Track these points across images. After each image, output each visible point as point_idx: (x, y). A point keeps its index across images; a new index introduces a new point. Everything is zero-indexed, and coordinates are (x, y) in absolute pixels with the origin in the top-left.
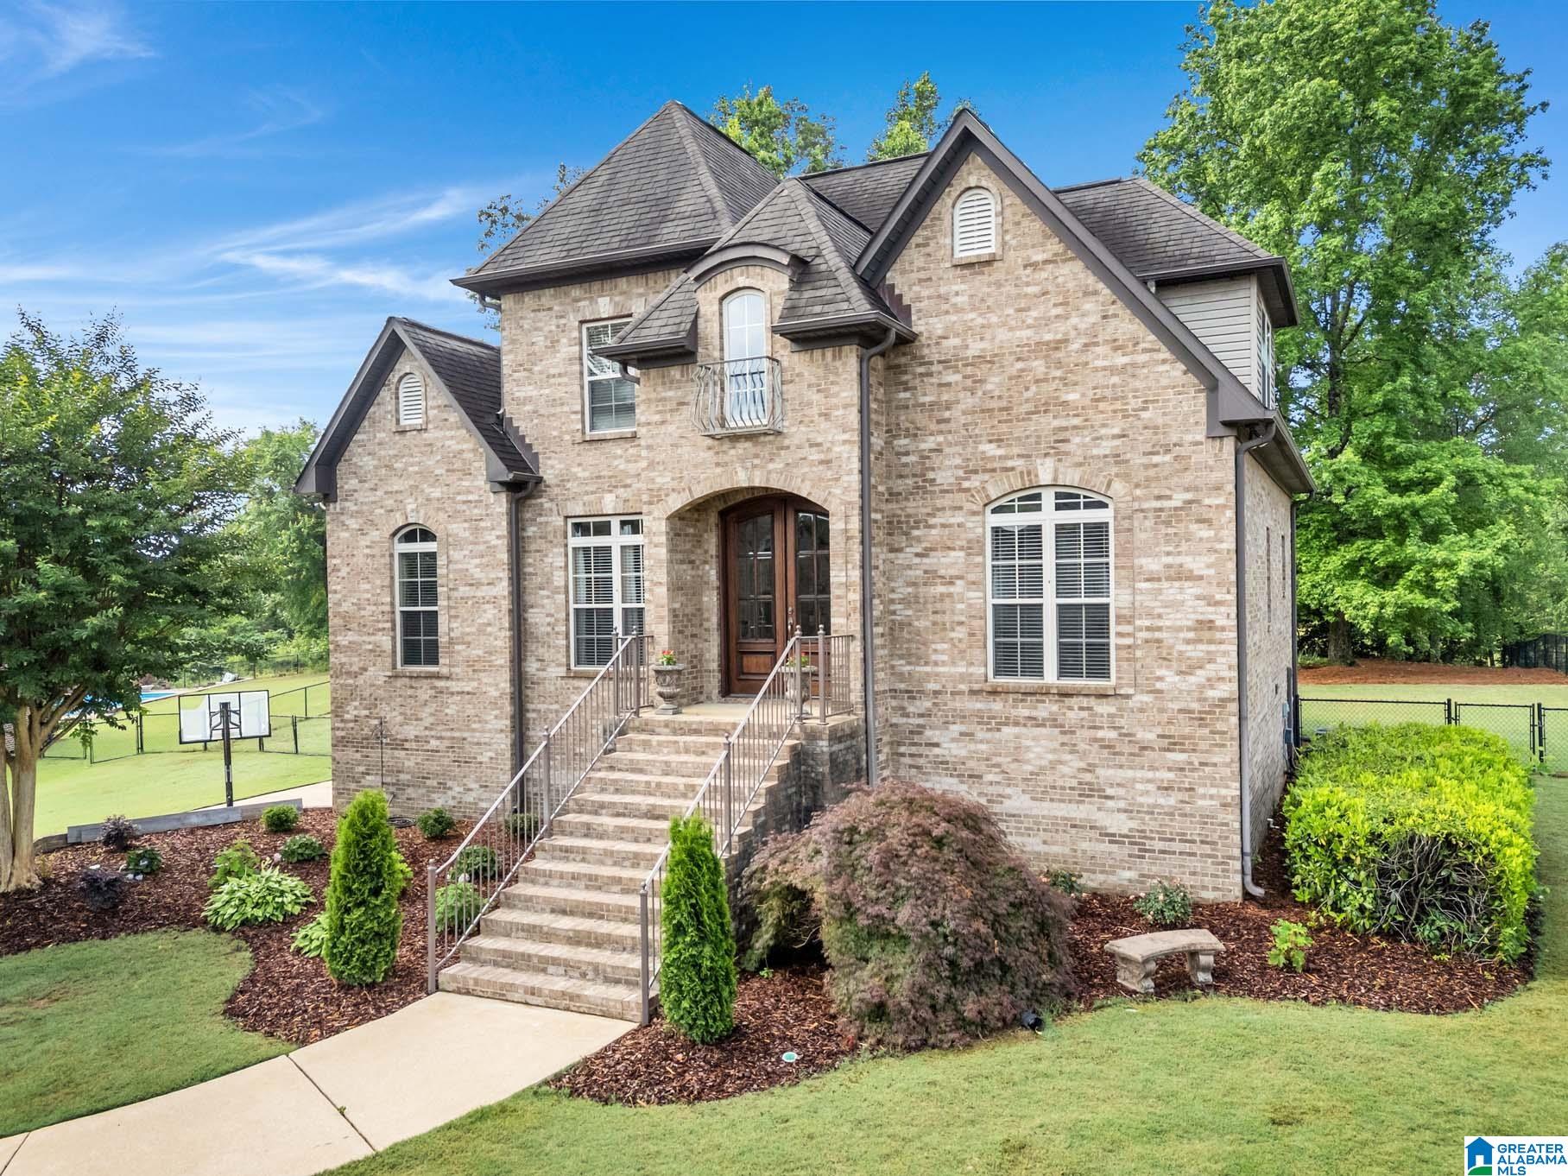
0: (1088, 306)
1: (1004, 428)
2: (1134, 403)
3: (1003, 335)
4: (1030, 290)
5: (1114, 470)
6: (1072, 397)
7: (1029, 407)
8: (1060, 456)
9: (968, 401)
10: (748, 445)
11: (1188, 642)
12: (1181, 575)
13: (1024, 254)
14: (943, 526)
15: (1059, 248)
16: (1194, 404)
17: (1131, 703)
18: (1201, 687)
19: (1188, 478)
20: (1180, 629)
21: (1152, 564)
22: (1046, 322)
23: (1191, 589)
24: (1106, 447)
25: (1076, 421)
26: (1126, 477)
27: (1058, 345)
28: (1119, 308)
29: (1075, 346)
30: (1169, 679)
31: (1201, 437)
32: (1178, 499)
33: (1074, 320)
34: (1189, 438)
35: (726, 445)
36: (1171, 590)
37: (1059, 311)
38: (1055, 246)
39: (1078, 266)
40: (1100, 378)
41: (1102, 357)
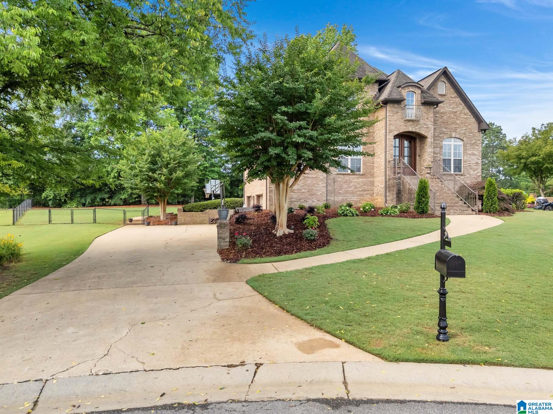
0: (460, 106)
1: (447, 126)
2: (467, 124)
3: (447, 109)
4: (451, 102)
5: (464, 136)
6: (458, 122)
7: (451, 123)
8: (456, 132)
9: (441, 120)
10: (411, 122)
11: (475, 166)
12: (474, 154)
13: (450, 95)
14: (436, 143)
15: (456, 95)
16: (476, 126)
17: (466, 176)
18: (476, 174)
19: (475, 138)
20: (473, 164)
21: (470, 152)
22: (453, 108)
23: (475, 157)
24: (463, 131)
25: (458, 126)
26: (466, 137)
27: (456, 112)
28: (465, 107)
29: (458, 113)
30: (472, 172)
31: (477, 131)
32: (474, 141)
33: (458, 108)
34: (475, 131)
35: (407, 122)
36: (472, 157)
37: (456, 106)
38: (455, 95)
39: (459, 99)
40: (462, 119)
41: (462, 116)
